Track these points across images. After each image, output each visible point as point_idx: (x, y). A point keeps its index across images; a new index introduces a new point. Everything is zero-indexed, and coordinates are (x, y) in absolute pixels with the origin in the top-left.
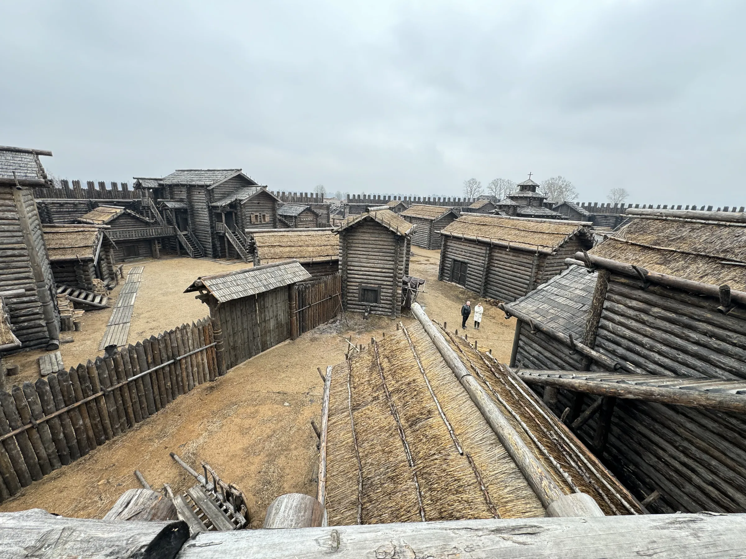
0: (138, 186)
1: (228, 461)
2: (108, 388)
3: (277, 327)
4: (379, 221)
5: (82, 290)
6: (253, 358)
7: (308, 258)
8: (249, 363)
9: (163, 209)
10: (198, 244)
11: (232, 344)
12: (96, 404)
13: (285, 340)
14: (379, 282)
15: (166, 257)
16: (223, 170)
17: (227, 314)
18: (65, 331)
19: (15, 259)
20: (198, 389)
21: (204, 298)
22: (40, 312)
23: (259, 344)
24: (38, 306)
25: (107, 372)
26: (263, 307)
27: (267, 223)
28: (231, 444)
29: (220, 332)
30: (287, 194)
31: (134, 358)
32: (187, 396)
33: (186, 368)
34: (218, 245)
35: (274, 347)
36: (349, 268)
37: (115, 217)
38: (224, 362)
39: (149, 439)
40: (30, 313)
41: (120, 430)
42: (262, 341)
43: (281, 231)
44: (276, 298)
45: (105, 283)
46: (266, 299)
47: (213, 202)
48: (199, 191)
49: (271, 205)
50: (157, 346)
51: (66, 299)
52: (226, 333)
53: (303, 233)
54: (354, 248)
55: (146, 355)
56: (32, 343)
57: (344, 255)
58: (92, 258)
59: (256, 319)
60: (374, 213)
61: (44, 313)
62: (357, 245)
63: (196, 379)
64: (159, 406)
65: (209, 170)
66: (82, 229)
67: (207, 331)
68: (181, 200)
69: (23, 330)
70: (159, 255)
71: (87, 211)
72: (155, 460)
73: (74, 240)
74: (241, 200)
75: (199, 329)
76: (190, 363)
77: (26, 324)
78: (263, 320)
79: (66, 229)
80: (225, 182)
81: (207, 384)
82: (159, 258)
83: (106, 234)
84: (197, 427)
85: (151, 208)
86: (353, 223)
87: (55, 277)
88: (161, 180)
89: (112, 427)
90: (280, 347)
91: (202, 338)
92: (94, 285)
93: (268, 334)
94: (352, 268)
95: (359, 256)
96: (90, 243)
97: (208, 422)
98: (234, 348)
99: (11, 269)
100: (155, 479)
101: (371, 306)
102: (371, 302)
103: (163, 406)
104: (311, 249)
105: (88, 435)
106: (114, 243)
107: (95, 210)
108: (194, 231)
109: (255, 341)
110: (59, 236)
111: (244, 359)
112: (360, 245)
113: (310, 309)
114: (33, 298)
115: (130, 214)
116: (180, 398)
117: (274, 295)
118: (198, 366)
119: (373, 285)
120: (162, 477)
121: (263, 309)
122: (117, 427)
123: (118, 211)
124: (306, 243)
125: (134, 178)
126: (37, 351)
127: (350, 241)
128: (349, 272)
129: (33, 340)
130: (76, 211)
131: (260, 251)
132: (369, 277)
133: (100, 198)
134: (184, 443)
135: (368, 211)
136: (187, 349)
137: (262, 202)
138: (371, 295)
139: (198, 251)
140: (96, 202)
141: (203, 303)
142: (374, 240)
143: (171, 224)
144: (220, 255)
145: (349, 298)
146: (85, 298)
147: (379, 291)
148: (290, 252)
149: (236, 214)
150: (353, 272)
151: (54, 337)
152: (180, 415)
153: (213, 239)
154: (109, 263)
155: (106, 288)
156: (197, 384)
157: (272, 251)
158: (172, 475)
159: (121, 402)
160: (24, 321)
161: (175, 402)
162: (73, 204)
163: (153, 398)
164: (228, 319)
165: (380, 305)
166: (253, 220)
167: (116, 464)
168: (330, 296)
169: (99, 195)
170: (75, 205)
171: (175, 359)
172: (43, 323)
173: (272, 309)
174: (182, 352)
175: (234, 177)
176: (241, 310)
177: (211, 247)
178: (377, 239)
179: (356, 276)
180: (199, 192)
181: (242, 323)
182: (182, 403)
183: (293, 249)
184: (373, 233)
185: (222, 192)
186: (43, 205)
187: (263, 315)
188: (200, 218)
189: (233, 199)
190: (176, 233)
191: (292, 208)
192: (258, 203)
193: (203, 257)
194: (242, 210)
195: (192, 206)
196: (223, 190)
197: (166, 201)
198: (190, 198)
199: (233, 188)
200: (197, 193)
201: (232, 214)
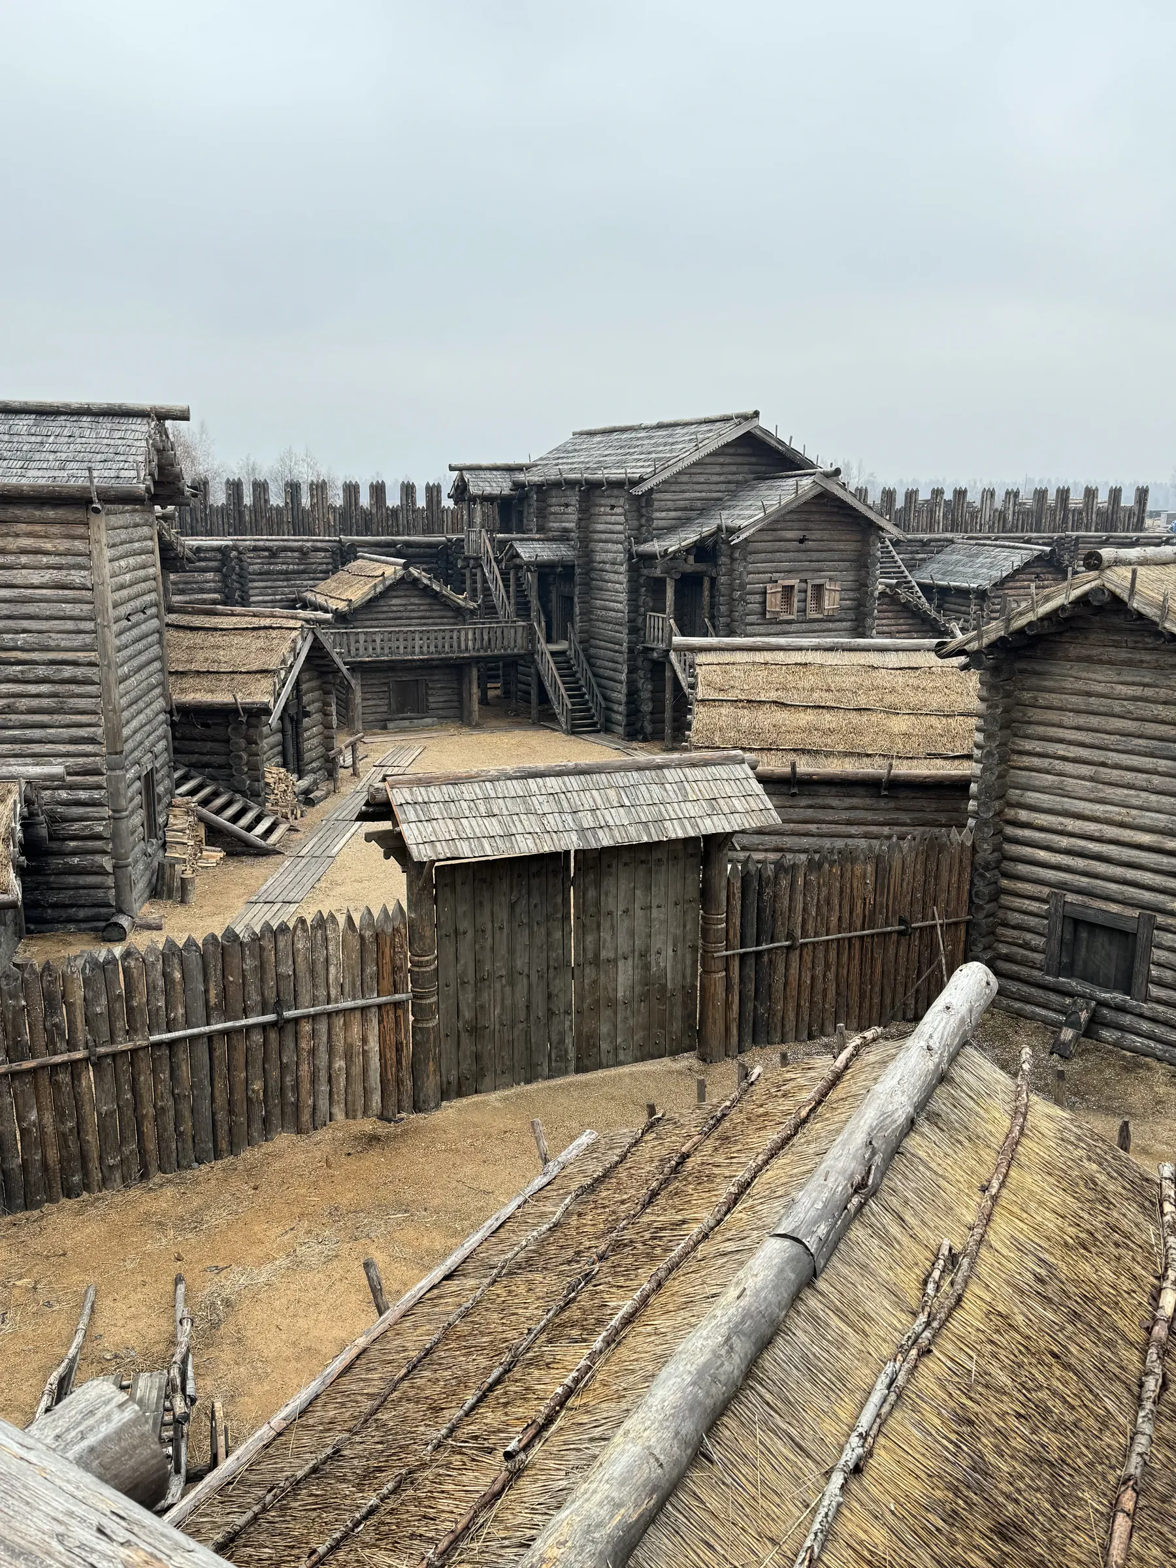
0: (461, 491)
1: (288, 1360)
2: (102, 1045)
3: (645, 997)
4: (1148, 611)
5: (238, 796)
6: (539, 1085)
7: (879, 761)
8: (518, 1096)
9: (511, 565)
10: (589, 686)
11: (467, 1014)
12: (73, 1079)
13: (674, 1053)
14: (1147, 896)
15: (494, 723)
16: (700, 423)
17: (462, 909)
18: (161, 898)
19: (74, 688)
20: (342, 1127)
21: (391, 843)
22: (105, 835)
23: (568, 1041)
24: (104, 819)
25: (104, 1001)
26: (592, 910)
27: (829, 619)
28: (321, 1317)
29: (428, 963)
30: (974, 497)
31: (173, 981)
32: (301, 1141)
33: (313, 1052)
34: (644, 695)
35: (626, 1069)
36: (1011, 813)
37: (378, 590)
38: (431, 1067)
39: (160, 1223)
40: (87, 832)
41: (118, 1175)
42: (579, 1034)
43: (800, 649)
44: (648, 888)
45: (304, 783)
46: (608, 884)
47: (645, 541)
48: (611, 502)
49: (851, 546)
50: (237, 960)
51: (187, 813)
52: (451, 973)
53: (892, 660)
54: (1041, 730)
55: (206, 980)
56: (82, 913)
57: (989, 754)
58: (267, 704)
59: (565, 947)
60: (1126, 572)
61: (115, 837)
62: (1053, 716)
63: (340, 1097)
64: (224, 1145)
65: (660, 426)
66: (267, 622)
67: (387, 950)
68: (563, 537)
69: (70, 874)
70: (476, 715)
71: (326, 572)
72: (140, 1278)
73: (243, 653)
74: (732, 531)
75: (362, 937)
76: (325, 1039)
77: (76, 860)
78: (590, 955)
79: (234, 619)
80: (695, 464)
81: (368, 1125)
82: (477, 726)
83: (322, 638)
84: (273, 1234)
85: (484, 563)
86: (1031, 617)
87: (176, 751)
88: (520, 468)
89: (101, 1158)
90: (648, 1074)
91: (371, 969)
92: (268, 784)
93: (606, 1013)
94: (1024, 815)
95: (1059, 765)
96: (273, 663)
97: (309, 1232)
98: (475, 1030)
99: (65, 713)
100: (115, 1325)
101: (1102, 1004)
102: (1106, 987)
103: (233, 1150)
104: (899, 724)
105: (44, 1156)
106: (344, 668)
107: (345, 568)
108: (587, 641)
109: (555, 1029)
110: (217, 639)
111: (507, 1078)
112: (1070, 719)
113: (795, 956)
114: (96, 794)
115: (416, 580)
116: (283, 1140)
117: (641, 873)
118: (348, 1056)
119: (1114, 908)
120: (131, 1325)
121: (592, 917)
122: (111, 1162)
123: (389, 571)
124: (889, 699)
125: (452, 468)
126: (86, 937)
127: (1027, 696)
128: (1010, 831)
129: (83, 906)
130: (304, 572)
131: (700, 718)
132: (1101, 868)
133: (367, 531)
134: (221, 1265)
135: (1094, 562)
136: (322, 993)
137: (817, 535)
138: (1104, 954)
139: (589, 710)
140: (353, 545)
141: (387, 857)
142: (1135, 699)
143: (527, 617)
145: (1004, 949)
146: (235, 819)
147: (1142, 935)
148: (809, 730)
149: (713, 581)
150: (1027, 833)
151: (125, 907)
152: (255, 1189)
153: (630, 672)
154: (328, 727)
155: (301, 798)
156: (340, 1116)
157: (744, 722)
158: (151, 1334)
159: (129, 1096)
160: (74, 853)
161: (268, 1147)
162: (300, 550)
163: (208, 1114)
164: (465, 925)
165: (1146, 1007)
166: (774, 603)
167: (70, 1253)
168: (902, 921)
169: (366, 523)
170: (303, 553)
171: (279, 1014)
172: (107, 863)
173: (626, 923)
174: (305, 998)
175: (728, 445)
176: (513, 906)
177: (623, 698)
178: (1149, 692)
179: (1042, 855)
180: (613, 507)
181: (512, 951)
182: (281, 1157)
183: (828, 719)
184: (1129, 663)
185: (682, 504)
186: (234, 553)
187: (590, 938)
188: (607, 595)
189: (707, 529)
190: (534, 645)
191: (977, 556)
192: (801, 541)
193: (598, 731)
194: (736, 566)
195: (588, 556)
196: (687, 495)
197: (521, 540)
198: (587, 527)
199: (723, 487)
200: (608, 509)
201: (701, 584)
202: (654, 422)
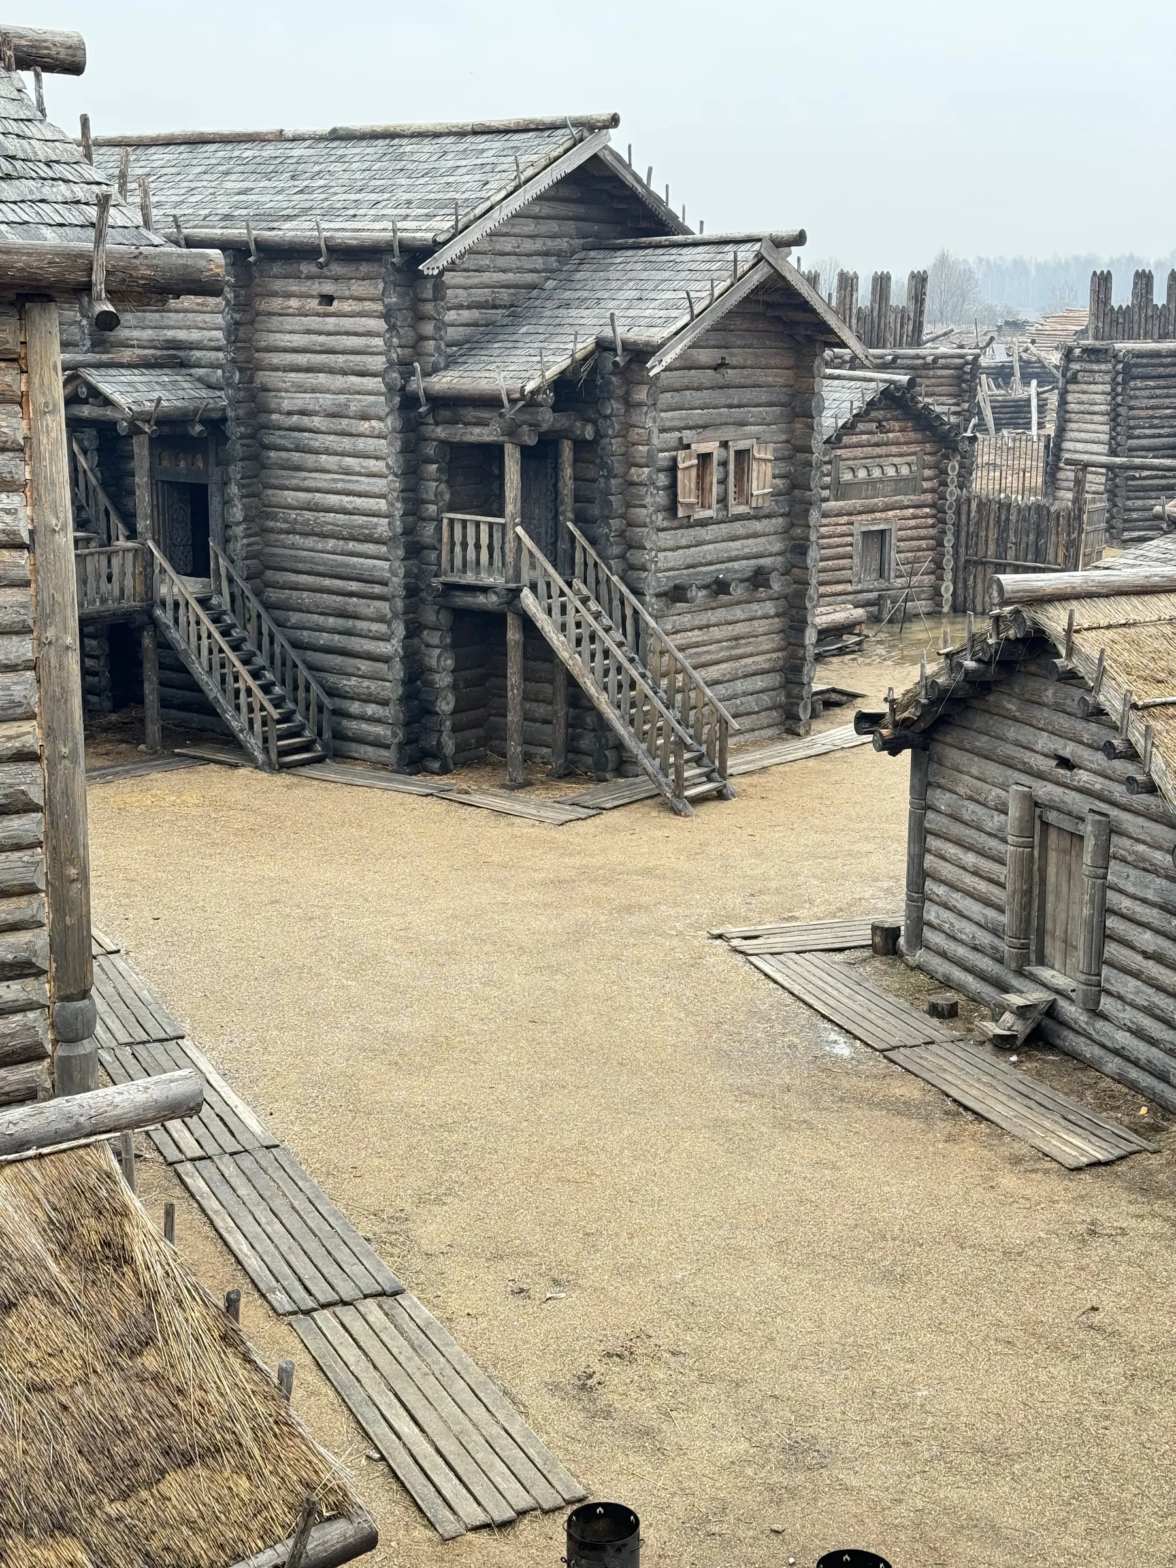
10: (282, 667)
27: (757, 513)
34: (443, 680)
47: (437, 369)
48: (328, 288)
49: (782, 377)
74: (640, 349)
80: (513, 215)
108: (265, 575)
137: (738, 357)
144: (449, 746)
149: (587, 448)
153: (409, 635)
166: (687, 487)
175: (565, 180)
177: (391, 689)
180: (328, 299)
185: (479, 294)
189: (579, 345)
190: (155, 588)
192: (720, 366)
193: (319, 760)
194: (635, 418)
195: (253, 398)
196: (486, 277)
197: (98, 366)
198: (249, 340)
199: (539, 262)
200: (314, 304)
201: (557, 455)
202: (325, 128)
